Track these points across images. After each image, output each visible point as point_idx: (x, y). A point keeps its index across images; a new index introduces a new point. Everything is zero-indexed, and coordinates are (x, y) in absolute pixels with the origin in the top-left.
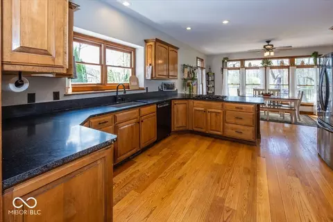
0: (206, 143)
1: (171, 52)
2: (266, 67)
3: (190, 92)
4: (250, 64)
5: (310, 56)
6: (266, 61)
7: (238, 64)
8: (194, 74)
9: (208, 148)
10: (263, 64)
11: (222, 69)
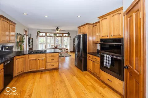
0: (38, 76)
1: (11, 26)
2: (55, 36)
3: (21, 49)
4: (49, 35)
5: (67, 34)
6: (55, 34)
7: (44, 34)
8: (23, 38)
9: (40, 78)
10: (54, 35)
11: (37, 36)
